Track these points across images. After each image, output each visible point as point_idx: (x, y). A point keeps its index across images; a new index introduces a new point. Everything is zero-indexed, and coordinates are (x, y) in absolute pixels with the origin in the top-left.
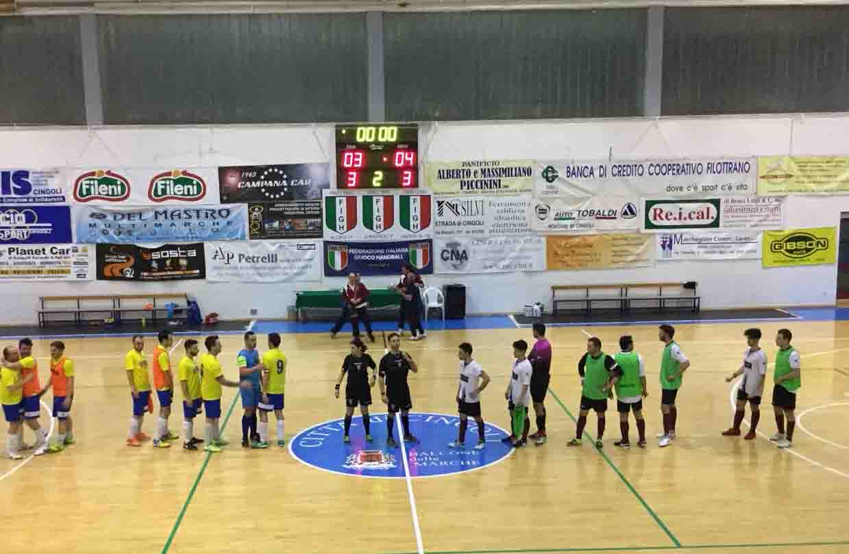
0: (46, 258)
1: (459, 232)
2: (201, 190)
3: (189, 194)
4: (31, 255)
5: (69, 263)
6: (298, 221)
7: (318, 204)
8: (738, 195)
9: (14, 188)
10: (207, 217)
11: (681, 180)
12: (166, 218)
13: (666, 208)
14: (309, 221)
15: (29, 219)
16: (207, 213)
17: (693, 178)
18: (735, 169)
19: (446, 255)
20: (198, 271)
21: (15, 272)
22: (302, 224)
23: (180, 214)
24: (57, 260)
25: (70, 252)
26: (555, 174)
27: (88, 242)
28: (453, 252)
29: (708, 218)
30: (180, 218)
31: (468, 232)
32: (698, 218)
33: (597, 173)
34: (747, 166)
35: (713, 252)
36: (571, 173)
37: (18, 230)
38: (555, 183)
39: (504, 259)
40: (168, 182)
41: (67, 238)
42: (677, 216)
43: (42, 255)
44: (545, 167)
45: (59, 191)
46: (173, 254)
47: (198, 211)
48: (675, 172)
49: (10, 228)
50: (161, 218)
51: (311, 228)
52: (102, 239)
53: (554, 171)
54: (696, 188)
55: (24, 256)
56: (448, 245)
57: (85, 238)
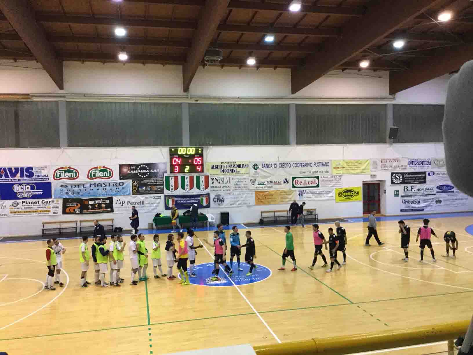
0: (39, 205)
1: (221, 190)
2: (111, 175)
3: (105, 176)
4: (32, 204)
5: (51, 207)
6: (154, 187)
7: (162, 180)
8: (326, 175)
9: (26, 175)
10: (113, 185)
11: (304, 169)
12: (95, 186)
13: (300, 180)
14: (158, 187)
15: (32, 188)
16: (113, 184)
17: (309, 168)
18: (324, 165)
19: (215, 200)
20: (110, 209)
21: (24, 212)
22: (155, 188)
23: (101, 185)
24: (44, 206)
25: (51, 202)
26: (258, 167)
27: (59, 198)
28: (218, 198)
29: (315, 184)
30: (101, 186)
31: (224, 190)
32: (311, 184)
33: (273, 166)
34: (328, 164)
35: (318, 197)
36: (263, 166)
37: (27, 193)
38: (258, 170)
39: (238, 201)
40: (96, 171)
41: (50, 197)
42: (304, 183)
43: (38, 204)
44: (254, 164)
45: (46, 176)
46: (99, 202)
47: (109, 183)
48: (302, 166)
49: (23, 192)
50: (93, 187)
51: (159, 190)
52: (66, 196)
53: (257, 166)
54: (310, 172)
55: (29, 205)
56: (216, 196)
57: (58, 196)
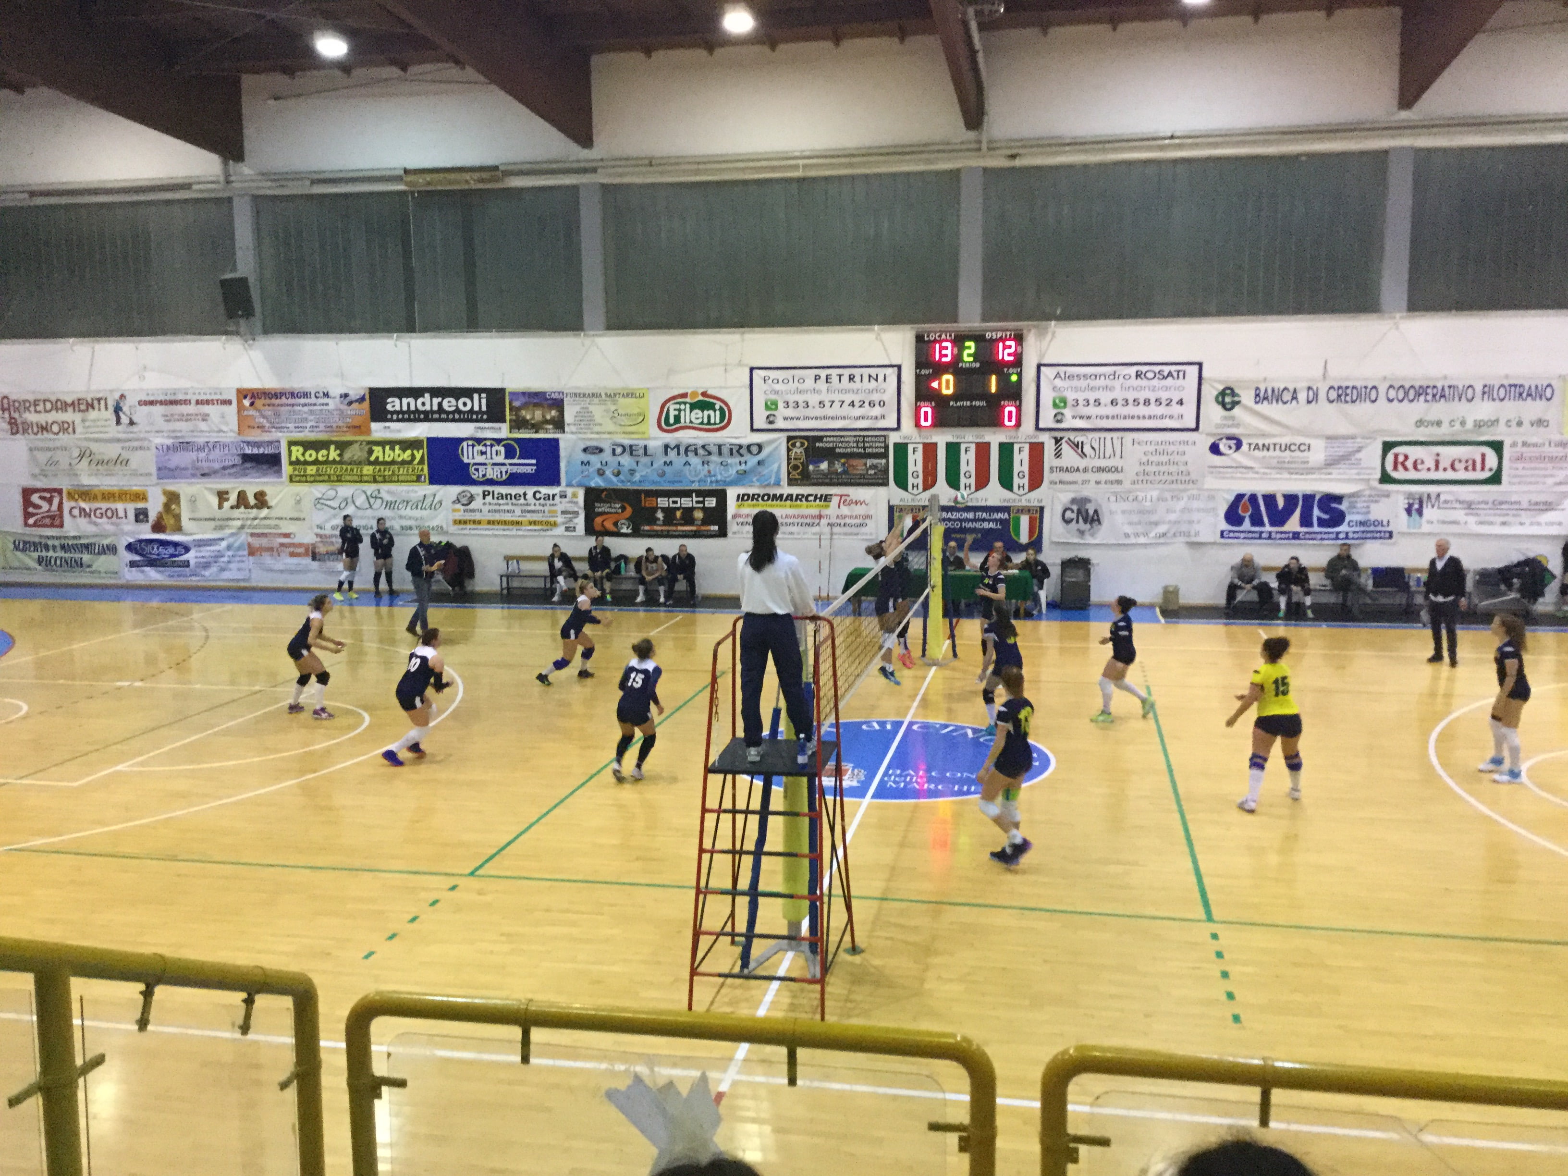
1: (1084, 482)
3: (709, 423)
4: (509, 501)
5: (555, 512)
6: (854, 462)
7: (882, 439)
8: (1536, 436)
10: (732, 454)
11: (1439, 410)
12: (679, 454)
13: (1414, 452)
14: (869, 462)
15: (510, 453)
16: (731, 450)
17: (1460, 409)
18: (1529, 395)
19: (1069, 514)
20: (716, 528)
21: (489, 522)
22: (860, 467)
23: (696, 450)
24: (541, 508)
25: (557, 498)
26: (1236, 399)
27: (579, 485)
28: (1079, 512)
29: (1483, 469)
30: (696, 454)
31: (1098, 483)
32: (1466, 469)
33: (1302, 396)
34: (1549, 391)
35: (1491, 523)
36: (1261, 397)
37: (496, 468)
38: (1237, 411)
39: (1156, 524)
40: (682, 407)
41: (554, 480)
42: (1432, 466)
43: (522, 501)
44: (1221, 388)
46: (686, 502)
48: (1429, 397)
49: (485, 464)
51: (871, 472)
52: (597, 482)
53: (1233, 394)
54: (1463, 423)
55: (501, 502)
56: (1073, 501)
57: (577, 479)
